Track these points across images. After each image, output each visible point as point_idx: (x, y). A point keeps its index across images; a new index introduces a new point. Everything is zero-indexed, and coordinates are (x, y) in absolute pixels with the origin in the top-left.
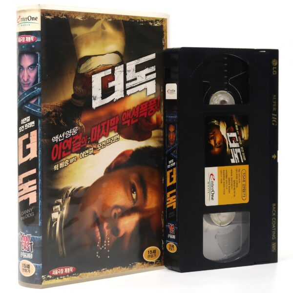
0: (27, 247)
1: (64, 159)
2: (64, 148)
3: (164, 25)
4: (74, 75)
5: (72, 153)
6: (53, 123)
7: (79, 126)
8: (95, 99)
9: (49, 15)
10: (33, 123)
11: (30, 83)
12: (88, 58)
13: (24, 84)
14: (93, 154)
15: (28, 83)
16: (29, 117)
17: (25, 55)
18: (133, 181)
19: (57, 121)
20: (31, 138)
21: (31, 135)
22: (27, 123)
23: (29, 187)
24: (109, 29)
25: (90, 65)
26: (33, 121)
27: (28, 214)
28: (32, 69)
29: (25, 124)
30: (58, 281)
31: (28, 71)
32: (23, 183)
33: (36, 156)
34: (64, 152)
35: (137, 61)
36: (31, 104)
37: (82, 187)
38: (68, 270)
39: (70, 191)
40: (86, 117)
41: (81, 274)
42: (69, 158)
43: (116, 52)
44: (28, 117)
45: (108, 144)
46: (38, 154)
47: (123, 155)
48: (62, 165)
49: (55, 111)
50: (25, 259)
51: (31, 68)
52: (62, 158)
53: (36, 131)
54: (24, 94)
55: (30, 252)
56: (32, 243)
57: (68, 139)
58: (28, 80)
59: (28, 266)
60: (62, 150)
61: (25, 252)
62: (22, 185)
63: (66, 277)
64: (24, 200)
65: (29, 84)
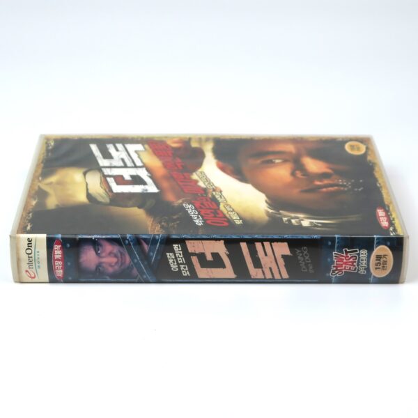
0: (351, 260)
1: (228, 216)
2: (213, 215)
3: (54, 137)
4: (112, 207)
5: (219, 209)
6: (177, 224)
7: (182, 203)
8: (146, 190)
9: (26, 227)
10: (175, 246)
11: (120, 251)
12: (89, 196)
13: (122, 264)
14: (221, 192)
15: (119, 255)
16: (168, 254)
17: (81, 260)
18: (259, 161)
19: (174, 220)
20: (197, 252)
21: (193, 251)
22: (176, 258)
23: (266, 255)
24: (53, 179)
25: (99, 194)
26: (173, 247)
27: (304, 258)
28: (100, 248)
29: (177, 262)
30: (396, 222)
31: (103, 255)
32: (262, 268)
33: (222, 242)
34: (217, 216)
35: (98, 158)
36: (150, 250)
37: (266, 202)
38: (381, 213)
39: (271, 211)
40: (170, 197)
41: (386, 203)
42: (225, 212)
43: (85, 174)
44: (168, 256)
45: (207, 180)
46: (219, 240)
47: (223, 169)
48: (235, 217)
49: (160, 223)
50: (368, 264)
51: (98, 250)
52: (225, 217)
53: (187, 242)
54: (135, 264)
55: (359, 254)
56: (346, 251)
57: (199, 212)
58: (116, 256)
59: (379, 257)
60: (215, 217)
61: (358, 265)
62: (264, 269)
63: (391, 215)
64: (285, 266)
65: (121, 254)
